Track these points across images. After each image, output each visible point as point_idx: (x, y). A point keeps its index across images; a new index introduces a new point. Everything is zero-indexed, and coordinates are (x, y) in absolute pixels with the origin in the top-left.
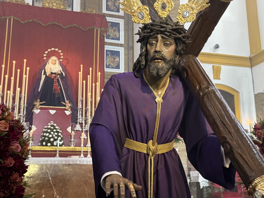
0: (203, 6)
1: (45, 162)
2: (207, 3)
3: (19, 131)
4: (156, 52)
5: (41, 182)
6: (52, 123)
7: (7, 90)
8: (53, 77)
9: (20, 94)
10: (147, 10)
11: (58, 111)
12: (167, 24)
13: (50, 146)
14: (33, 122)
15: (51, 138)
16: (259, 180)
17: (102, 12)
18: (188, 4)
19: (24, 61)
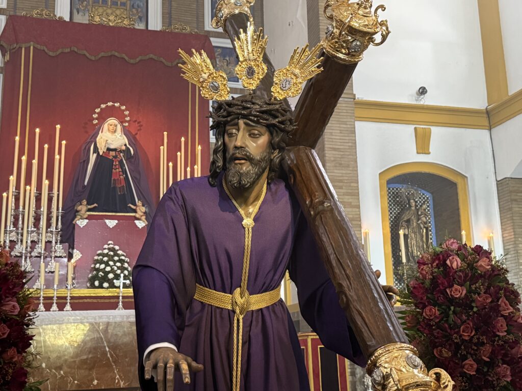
0: (312, 71)
1: (97, 319)
2: (318, 67)
3: (17, 281)
4: (236, 148)
5: (90, 356)
6: (112, 244)
7: (26, 184)
8: (111, 158)
9: (49, 191)
10: (224, 79)
11: (121, 221)
12: (253, 104)
13: (108, 288)
14: (75, 243)
15: (109, 272)
16: (381, 352)
17: (204, 28)
18: (289, 69)
19: (55, 129)
